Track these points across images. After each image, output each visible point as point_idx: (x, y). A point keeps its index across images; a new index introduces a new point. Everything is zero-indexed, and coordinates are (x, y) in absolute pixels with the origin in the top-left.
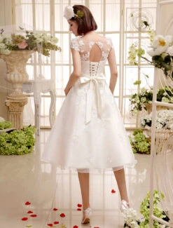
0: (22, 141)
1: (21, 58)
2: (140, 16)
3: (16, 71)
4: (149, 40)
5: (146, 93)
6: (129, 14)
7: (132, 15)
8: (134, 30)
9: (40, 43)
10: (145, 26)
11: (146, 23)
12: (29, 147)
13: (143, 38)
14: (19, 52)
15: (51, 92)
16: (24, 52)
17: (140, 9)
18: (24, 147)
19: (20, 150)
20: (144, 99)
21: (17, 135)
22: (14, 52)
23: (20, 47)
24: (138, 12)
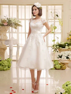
0: (6, 65)
1: (4, 29)
2: (55, 12)
3: (2, 35)
4: (59, 23)
5: (59, 44)
6: (50, 12)
7: (51, 12)
8: (52, 18)
9: (13, 23)
10: (57, 17)
11: (57, 16)
12: (9, 67)
13: (56, 22)
14: (4, 27)
15: (17, 45)
16: (6, 27)
17: (55, 10)
18: (7, 67)
19: (5, 68)
20: (58, 47)
21: (4, 62)
22: (2, 27)
23: (4, 25)
24: (54, 11)
